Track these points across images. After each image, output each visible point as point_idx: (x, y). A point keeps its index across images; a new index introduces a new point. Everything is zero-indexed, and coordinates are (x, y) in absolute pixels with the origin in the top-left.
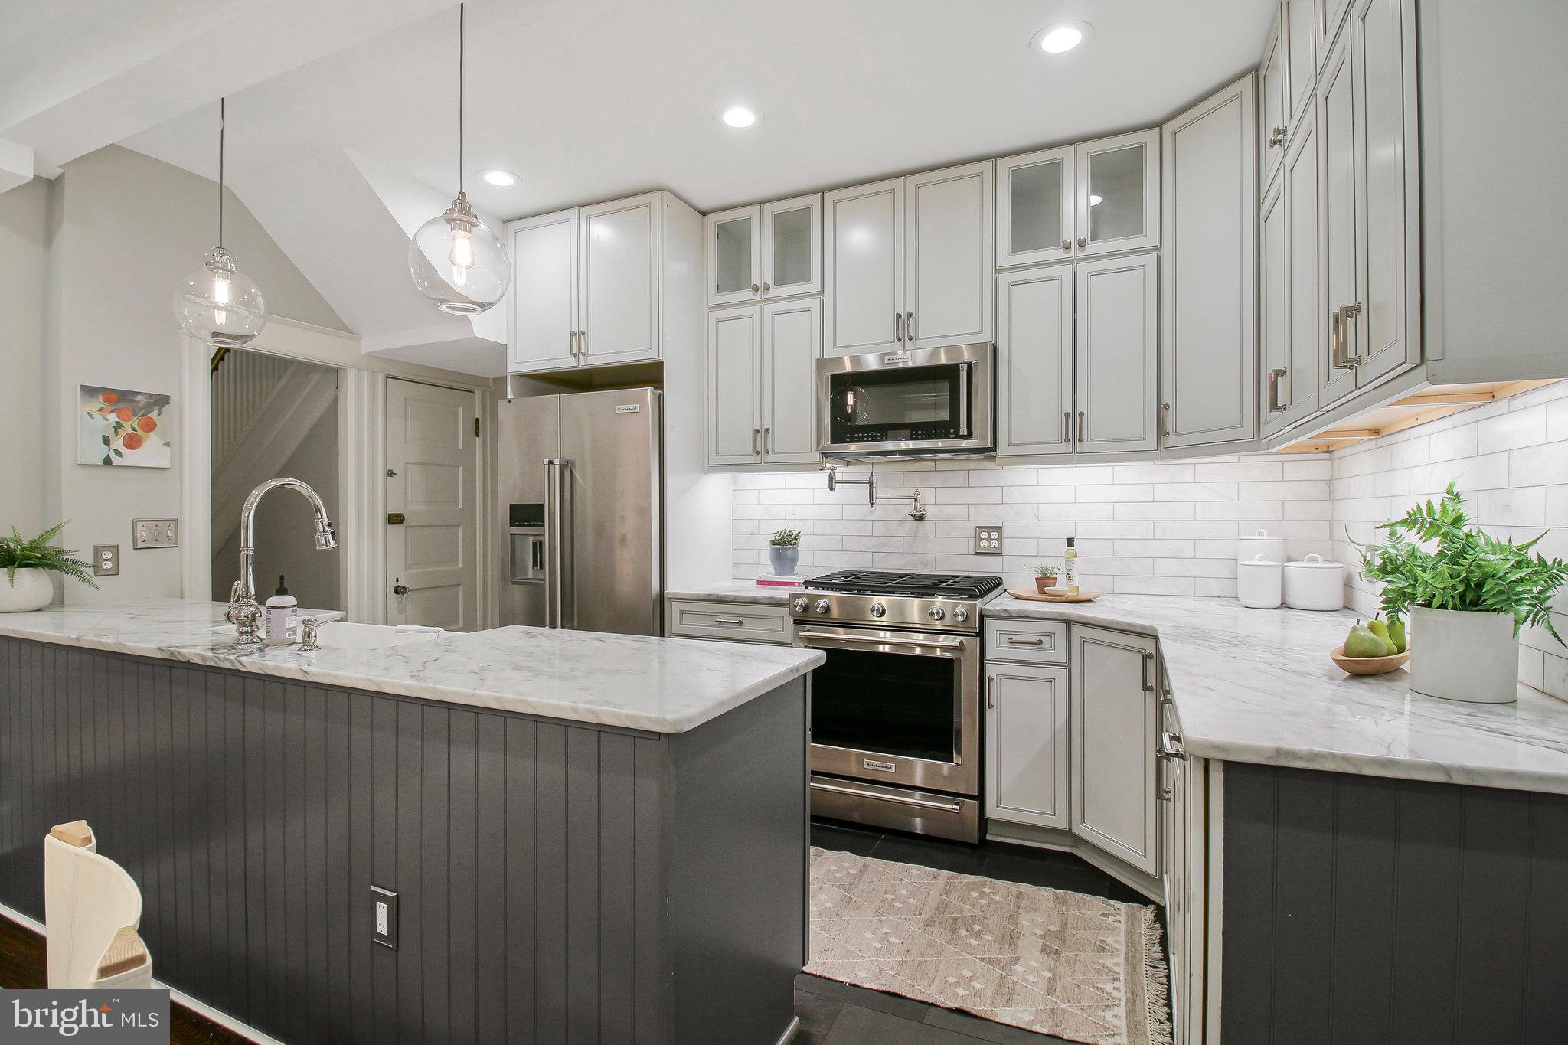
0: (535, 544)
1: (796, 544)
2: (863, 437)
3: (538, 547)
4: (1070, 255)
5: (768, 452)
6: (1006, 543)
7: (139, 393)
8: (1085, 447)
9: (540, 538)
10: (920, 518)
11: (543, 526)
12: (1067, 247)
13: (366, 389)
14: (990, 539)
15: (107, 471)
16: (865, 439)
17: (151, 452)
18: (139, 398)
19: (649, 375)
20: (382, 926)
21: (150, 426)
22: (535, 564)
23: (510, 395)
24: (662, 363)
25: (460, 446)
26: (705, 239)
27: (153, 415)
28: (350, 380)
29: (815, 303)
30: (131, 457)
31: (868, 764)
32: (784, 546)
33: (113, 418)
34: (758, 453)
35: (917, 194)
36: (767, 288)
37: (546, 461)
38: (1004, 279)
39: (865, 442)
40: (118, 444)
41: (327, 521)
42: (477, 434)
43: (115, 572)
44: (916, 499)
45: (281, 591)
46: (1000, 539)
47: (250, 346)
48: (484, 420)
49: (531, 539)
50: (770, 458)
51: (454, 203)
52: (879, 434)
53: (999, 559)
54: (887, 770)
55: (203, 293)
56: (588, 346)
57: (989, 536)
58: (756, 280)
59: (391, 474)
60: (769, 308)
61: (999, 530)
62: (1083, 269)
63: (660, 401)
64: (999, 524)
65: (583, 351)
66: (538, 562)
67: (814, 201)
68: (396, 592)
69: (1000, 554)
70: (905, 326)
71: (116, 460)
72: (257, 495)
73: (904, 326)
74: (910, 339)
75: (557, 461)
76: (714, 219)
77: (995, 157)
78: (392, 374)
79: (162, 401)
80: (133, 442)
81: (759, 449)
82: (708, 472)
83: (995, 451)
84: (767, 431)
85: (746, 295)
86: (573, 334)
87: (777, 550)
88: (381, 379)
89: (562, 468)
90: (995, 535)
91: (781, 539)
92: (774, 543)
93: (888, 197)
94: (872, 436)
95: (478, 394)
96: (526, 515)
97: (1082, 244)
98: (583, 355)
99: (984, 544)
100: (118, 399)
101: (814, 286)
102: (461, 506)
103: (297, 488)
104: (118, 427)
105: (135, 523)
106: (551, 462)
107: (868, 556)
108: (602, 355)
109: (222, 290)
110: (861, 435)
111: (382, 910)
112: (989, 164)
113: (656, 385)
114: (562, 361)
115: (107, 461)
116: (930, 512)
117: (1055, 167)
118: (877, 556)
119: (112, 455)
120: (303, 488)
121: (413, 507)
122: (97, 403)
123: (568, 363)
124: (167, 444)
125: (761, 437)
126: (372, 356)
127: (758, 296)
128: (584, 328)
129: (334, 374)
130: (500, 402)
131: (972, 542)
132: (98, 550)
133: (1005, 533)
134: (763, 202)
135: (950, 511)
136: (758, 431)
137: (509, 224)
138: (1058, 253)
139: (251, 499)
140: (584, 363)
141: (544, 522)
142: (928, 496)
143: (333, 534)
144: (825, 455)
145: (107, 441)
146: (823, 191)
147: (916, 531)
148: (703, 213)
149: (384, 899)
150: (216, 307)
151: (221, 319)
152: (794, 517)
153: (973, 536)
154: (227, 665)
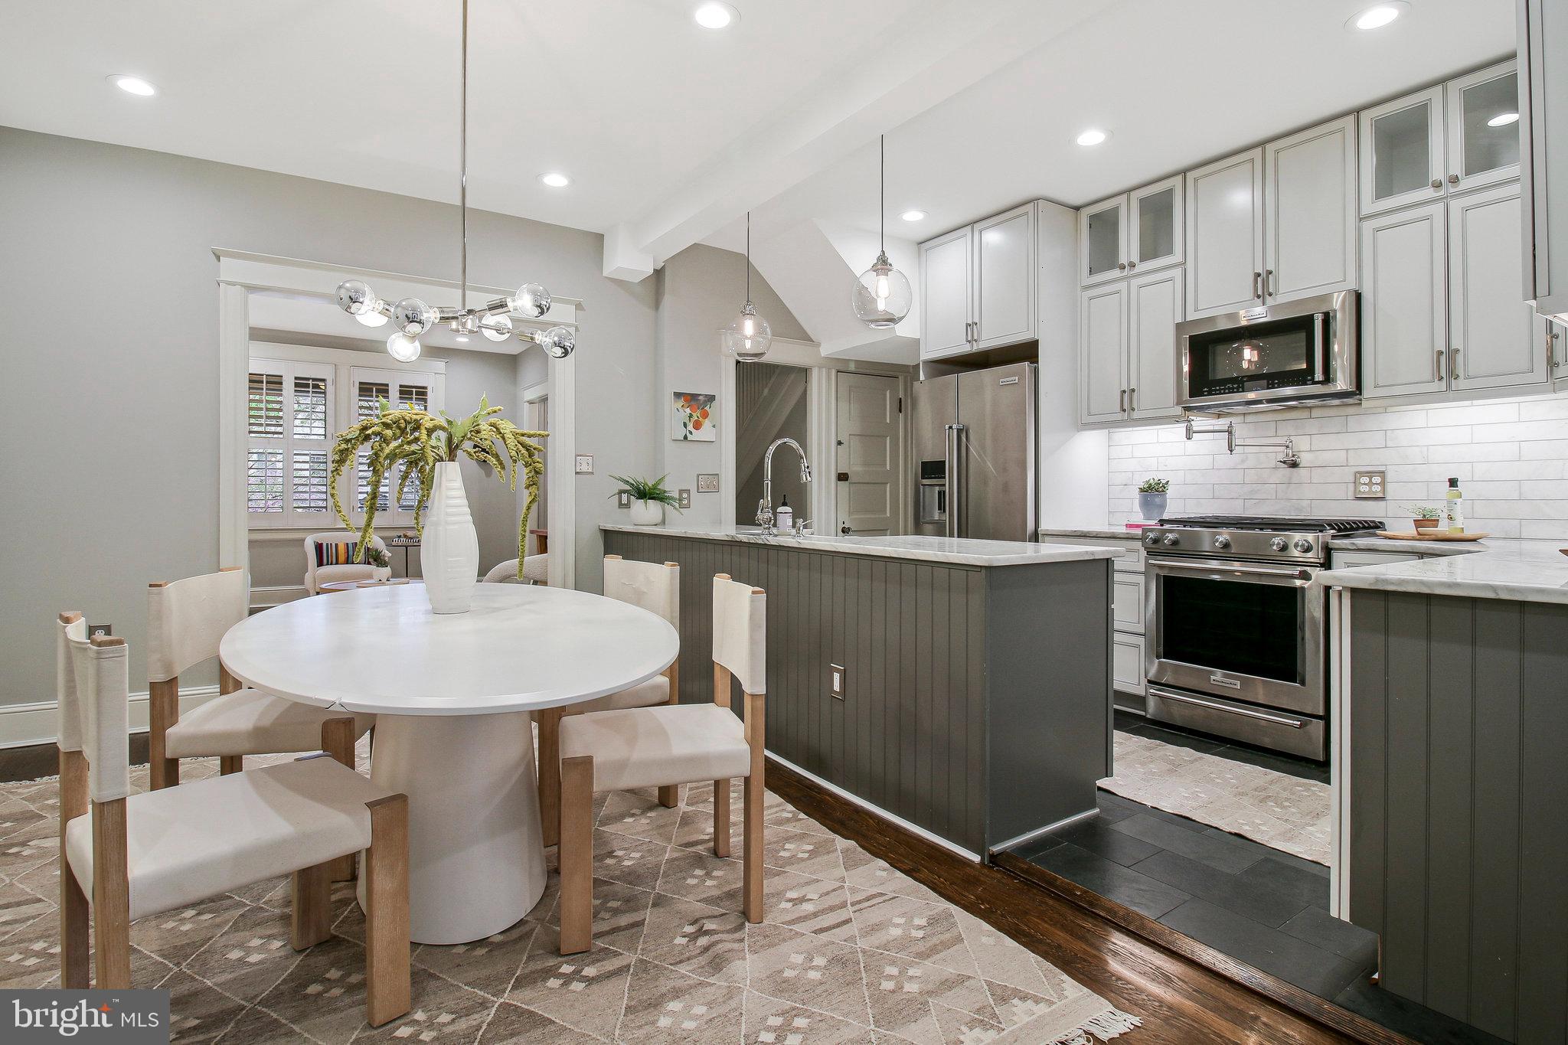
0: (939, 493)
1: (1163, 491)
2: (1220, 390)
3: (942, 494)
4: (1442, 193)
5: (1133, 409)
6: (1390, 487)
7: (700, 395)
8: (1461, 384)
9: (942, 488)
10: (1294, 465)
11: (944, 478)
12: (1438, 185)
13: (824, 382)
14: (1370, 484)
15: (685, 444)
16: (1222, 391)
17: (706, 433)
18: (701, 398)
19: (1027, 352)
20: (837, 687)
21: (705, 415)
22: (940, 509)
23: (922, 377)
24: (1038, 340)
25: (888, 421)
26: (1079, 232)
27: (707, 408)
28: (815, 376)
29: (1177, 273)
30: (697, 435)
31: (1214, 680)
32: (1153, 492)
33: (688, 411)
34: (1124, 410)
35: (1276, 160)
36: (1132, 265)
37: (947, 427)
38: (1368, 226)
39: (1222, 394)
40: (690, 427)
41: (806, 465)
42: (900, 411)
43: (688, 506)
44: (1287, 447)
45: (784, 504)
46: (1383, 484)
47: (764, 359)
48: (906, 400)
49: (937, 489)
50: (1136, 415)
51: (878, 259)
52: (1235, 386)
53: (1382, 503)
54: (1231, 686)
55: (739, 329)
56: (979, 334)
57: (1371, 480)
58: (1123, 259)
59: (840, 443)
60: (1135, 282)
61: (1382, 474)
62: (1456, 205)
63: (1036, 373)
64: (1382, 469)
65: (975, 338)
66: (942, 507)
67: (1177, 181)
68: (843, 531)
69: (1382, 499)
70: (1265, 283)
71: (690, 437)
72: (772, 448)
73: (1263, 284)
74: (1270, 295)
75: (954, 426)
76: (1085, 214)
77: (1357, 111)
78: (841, 369)
79: (711, 398)
80: (697, 426)
81: (1125, 407)
82: (1082, 430)
83: (1361, 395)
84: (1133, 390)
85: (1116, 273)
86: (968, 325)
87: (1145, 496)
88: (833, 372)
89: (959, 431)
90: (1377, 479)
91: (1149, 487)
92: (1142, 490)
93: (1249, 166)
94: (1229, 388)
95: (901, 379)
96: (933, 469)
97: (1454, 180)
98: (976, 341)
99: (1366, 488)
100: (691, 399)
101: (1176, 257)
102: (888, 468)
103: (791, 445)
104: (691, 416)
105: (698, 476)
106: (950, 427)
107: (1241, 502)
108: (990, 339)
109: (749, 327)
110: (1218, 388)
111: (837, 677)
112: (1351, 118)
113: (1034, 360)
114: (958, 346)
115: (686, 438)
116: (1305, 459)
117: (1423, 109)
118: (1248, 503)
119: (688, 434)
120: (794, 444)
121: (855, 469)
122: (681, 402)
123: (964, 348)
124: (714, 426)
125: (1128, 397)
126: (828, 359)
127: (1125, 273)
128: (976, 320)
129: (804, 372)
130: (915, 383)
131: (1351, 487)
132: (681, 491)
133: (1389, 477)
134: (1129, 191)
135: (1326, 457)
136: (1124, 392)
137: (923, 245)
138: (1428, 193)
139: (769, 451)
140: (976, 347)
141: (945, 474)
142: (1302, 444)
143: (809, 472)
144: (1187, 409)
145: (685, 425)
146: (1184, 172)
147: (1290, 478)
148: (1077, 208)
149: (838, 671)
150: (747, 338)
151: (748, 345)
152: (1166, 468)
153: (1353, 480)
154: (760, 542)
